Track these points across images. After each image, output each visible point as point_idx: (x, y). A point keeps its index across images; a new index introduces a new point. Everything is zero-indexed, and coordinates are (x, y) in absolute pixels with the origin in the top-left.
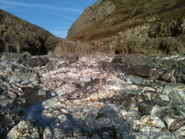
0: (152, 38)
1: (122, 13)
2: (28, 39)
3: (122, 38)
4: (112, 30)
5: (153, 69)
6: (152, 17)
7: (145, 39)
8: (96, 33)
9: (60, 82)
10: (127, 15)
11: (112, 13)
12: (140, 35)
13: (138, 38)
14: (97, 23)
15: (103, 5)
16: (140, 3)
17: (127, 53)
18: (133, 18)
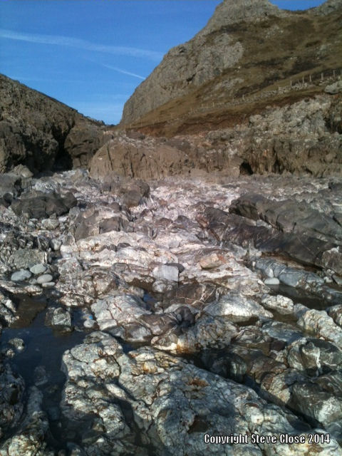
0: (334, 132)
1: (261, 66)
2: (24, 132)
3: (259, 130)
4: (233, 108)
5: (333, 249)
6: (337, 80)
7: (317, 135)
8: (193, 116)
9: (104, 281)
10: (273, 72)
11: (236, 64)
12: (305, 123)
13: (298, 133)
14: (196, 90)
15: (213, 44)
16: (307, 41)
17: (270, 168)
18: (287, 79)
